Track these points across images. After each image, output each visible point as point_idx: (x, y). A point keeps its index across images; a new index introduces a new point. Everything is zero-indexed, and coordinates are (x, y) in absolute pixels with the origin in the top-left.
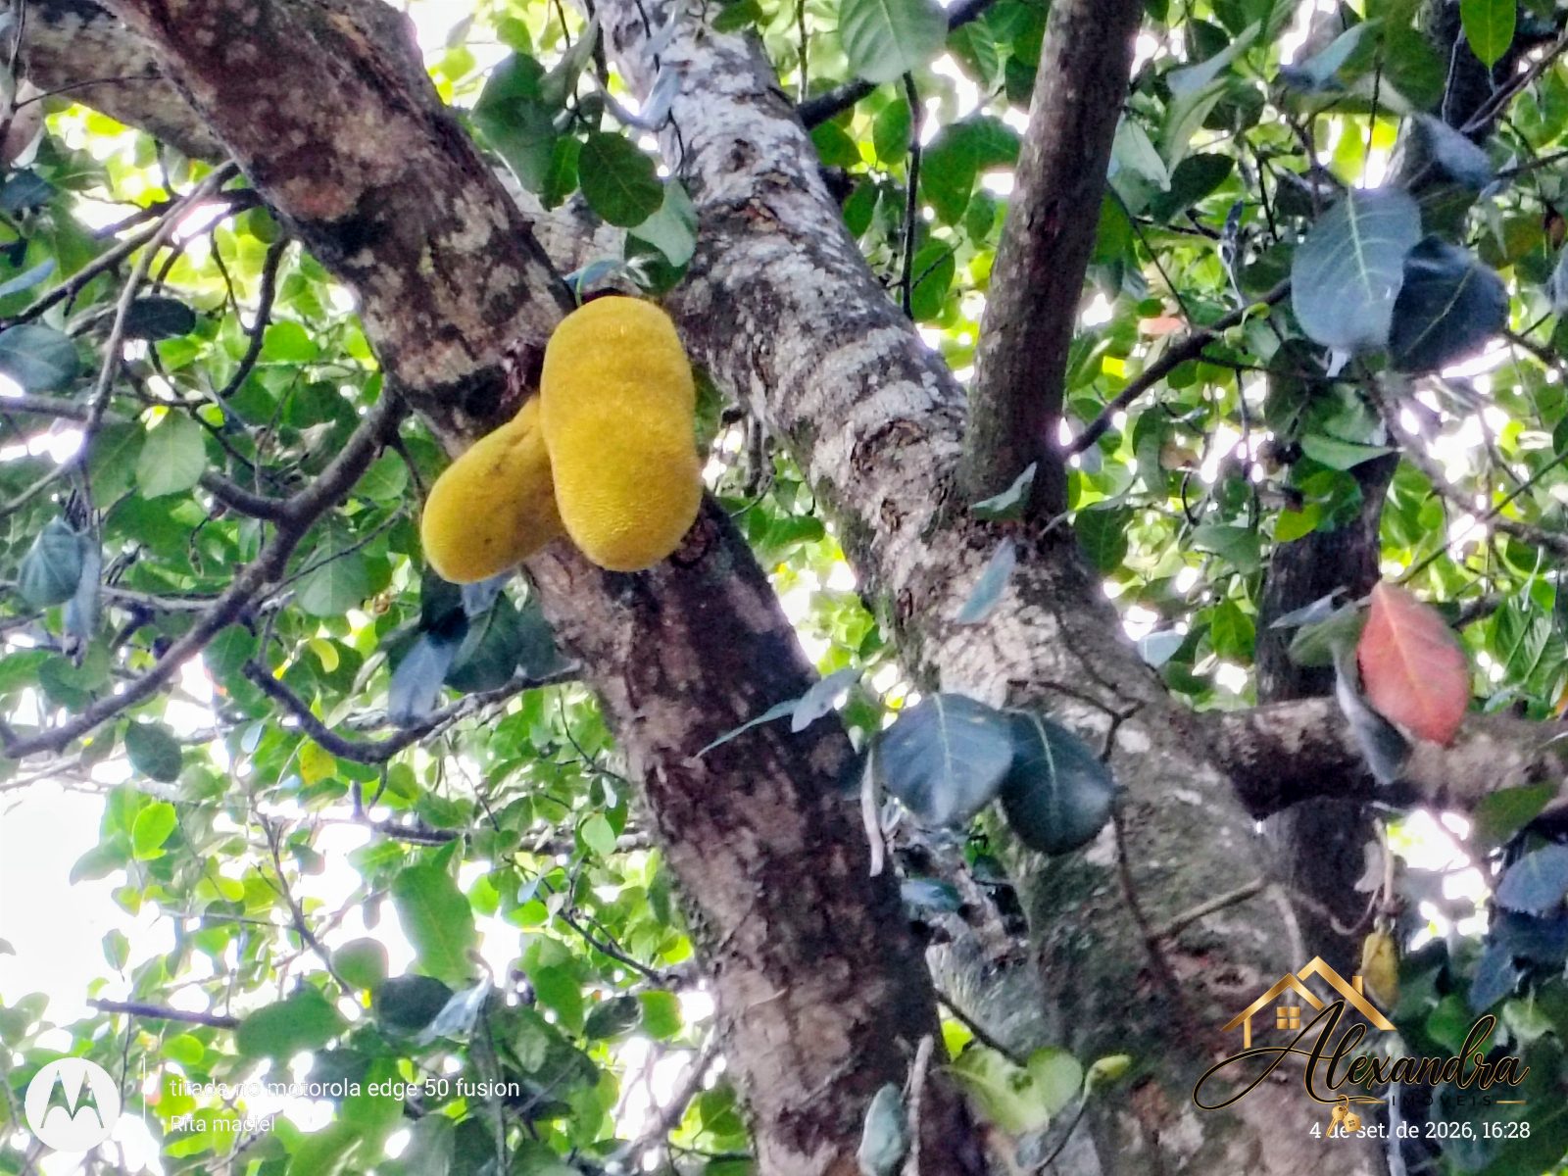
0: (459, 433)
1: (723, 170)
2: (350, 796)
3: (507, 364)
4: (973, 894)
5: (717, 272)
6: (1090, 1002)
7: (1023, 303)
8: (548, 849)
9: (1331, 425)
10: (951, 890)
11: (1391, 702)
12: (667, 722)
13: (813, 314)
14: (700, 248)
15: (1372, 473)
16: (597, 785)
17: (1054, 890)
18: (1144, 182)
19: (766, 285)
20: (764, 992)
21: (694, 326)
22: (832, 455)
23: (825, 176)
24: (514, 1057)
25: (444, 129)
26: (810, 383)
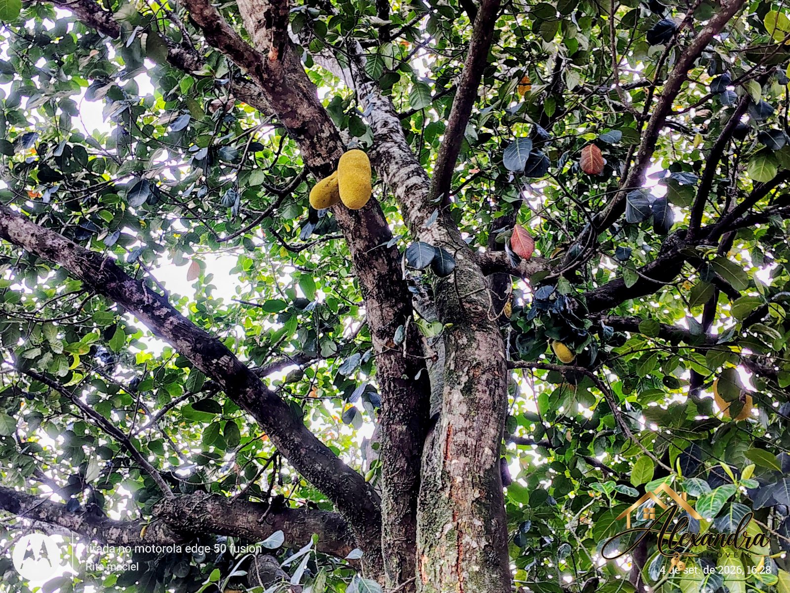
0: (320, 177)
1: (381, 127)
2: (290, 261)
3: (331, 162)
4: (423, 291)
5: (378, 149)
6: (446, 312)
7: (444, 160)
8: (332, 275)
9: (508, 193)
10: (419, 290)
11: (517, 250)
12: (360, 244)
13: (398, 159)
14: (374, 143)
15: (517, 204)
16: (344, 262)
17: (441, 287)
18: (472, 138)
19: (389, 153)
20: (376, 304)
21: (372, 161)
22: (400, 191)
23: (403, 130)
24: (322, 317)
25: (321, 110)
26: (397, 175)
